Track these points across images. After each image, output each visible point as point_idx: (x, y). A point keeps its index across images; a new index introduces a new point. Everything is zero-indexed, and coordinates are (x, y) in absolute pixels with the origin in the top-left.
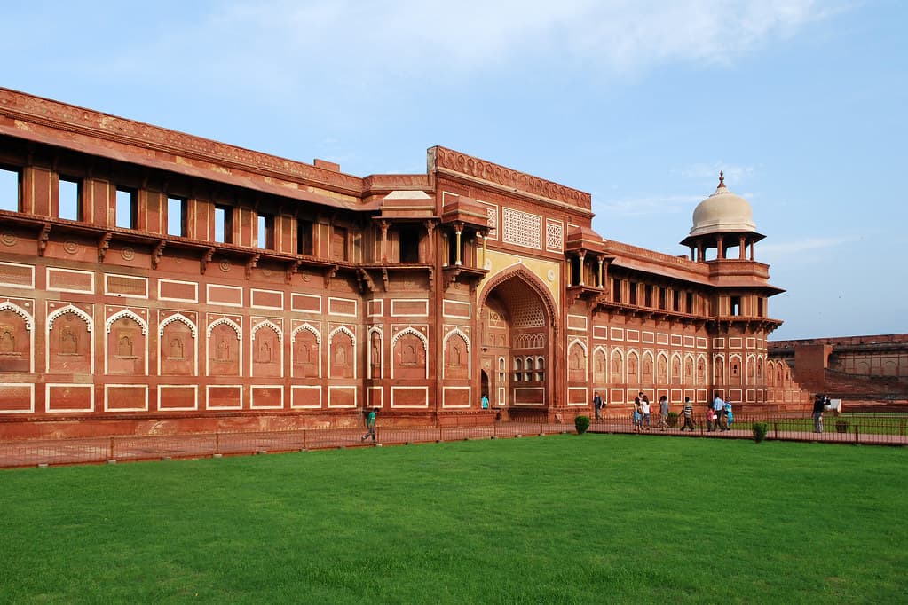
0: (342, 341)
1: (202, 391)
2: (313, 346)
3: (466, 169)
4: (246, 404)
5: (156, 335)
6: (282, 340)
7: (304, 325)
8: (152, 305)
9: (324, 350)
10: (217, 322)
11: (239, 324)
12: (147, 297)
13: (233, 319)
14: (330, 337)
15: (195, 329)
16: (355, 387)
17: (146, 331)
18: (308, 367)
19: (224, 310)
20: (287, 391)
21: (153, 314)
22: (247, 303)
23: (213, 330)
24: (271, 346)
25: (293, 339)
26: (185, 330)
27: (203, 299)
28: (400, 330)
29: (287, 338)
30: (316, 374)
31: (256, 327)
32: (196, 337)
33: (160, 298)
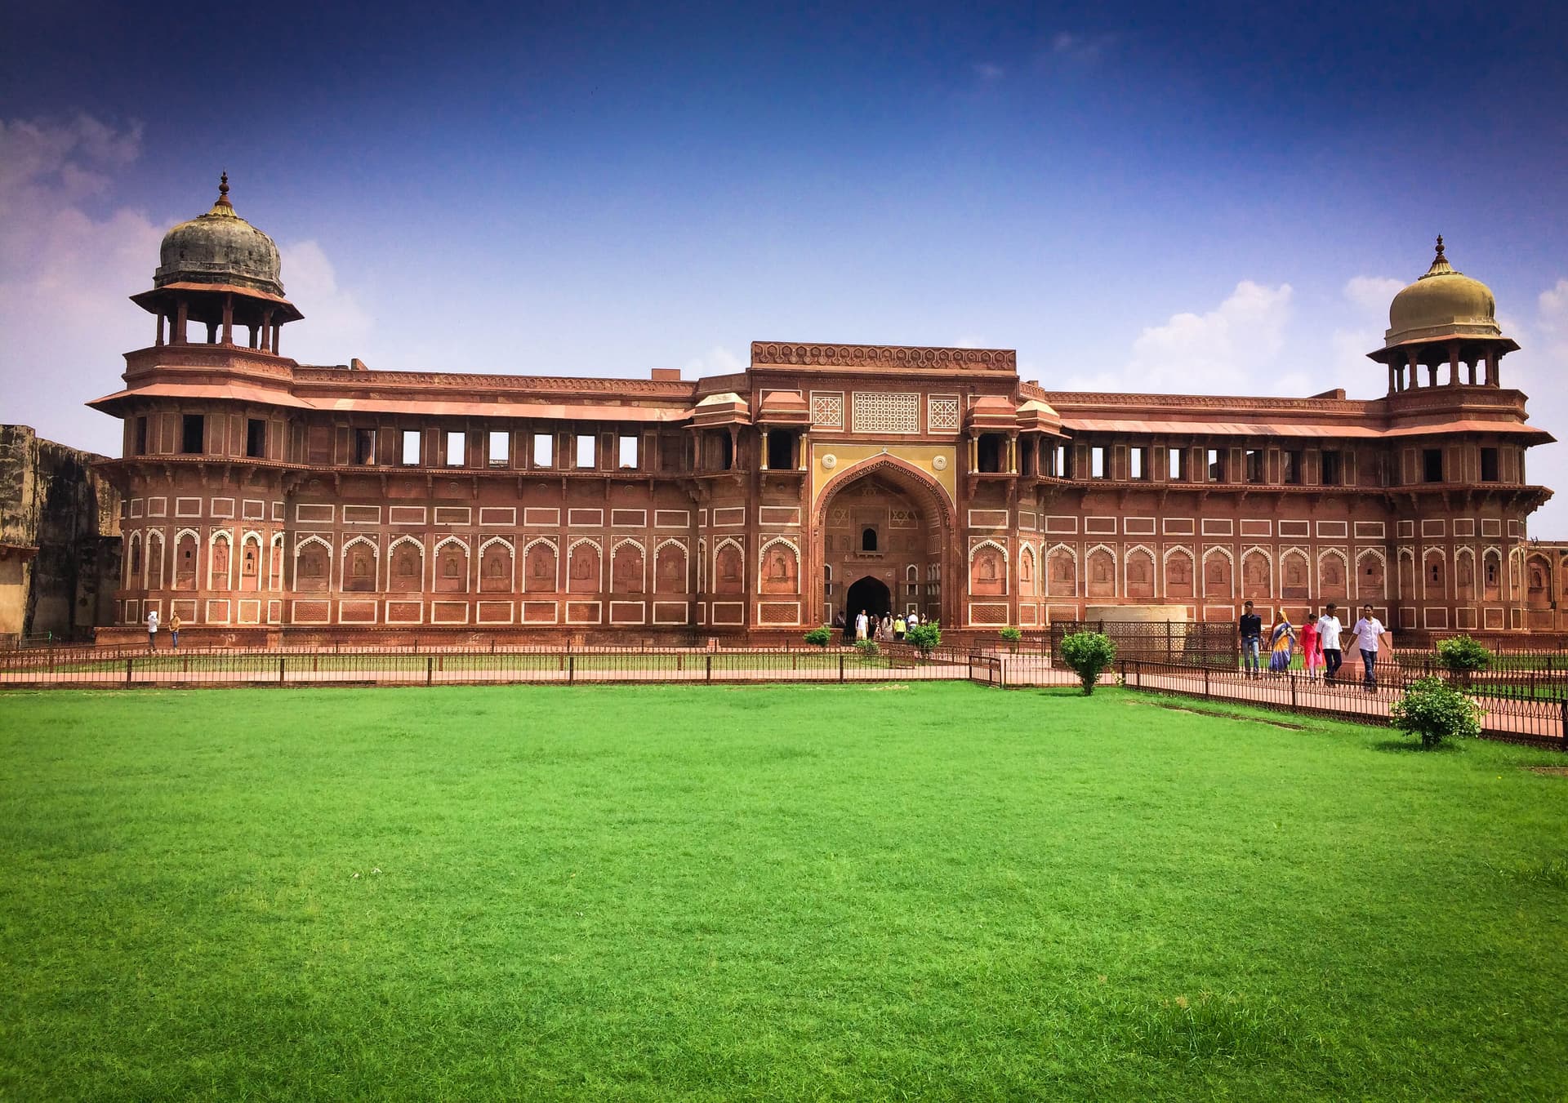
0: (670, 555)
1: (517, 607)
2: (637, 561)
3: (794, 359)
4: (562, 619)
5: (477, 557)
6: (601, 557)
7: (626, 540)
8: (474, 530)
9: (649, 564)
10: (534, 542)
11: (556, 543)
12: (469, 524)
13: (550, 538)
14: (656, 551)
15: (513, 550)
16: (687, 603)
17: (468, 554)
18: (632, 583)
19: (540, 531)
20: (606, 607)
21: (475, 539)
22: (564, 522)
23: (531, 550)
24: (590, 562)
25: (612, 556)
26: (503, 551)
27: (520, 522)
28: (721, 541)
29: (606, 554)
30: (640, 588)
31: (574, 545)
32: (513, 557)
33: (481, 524)
